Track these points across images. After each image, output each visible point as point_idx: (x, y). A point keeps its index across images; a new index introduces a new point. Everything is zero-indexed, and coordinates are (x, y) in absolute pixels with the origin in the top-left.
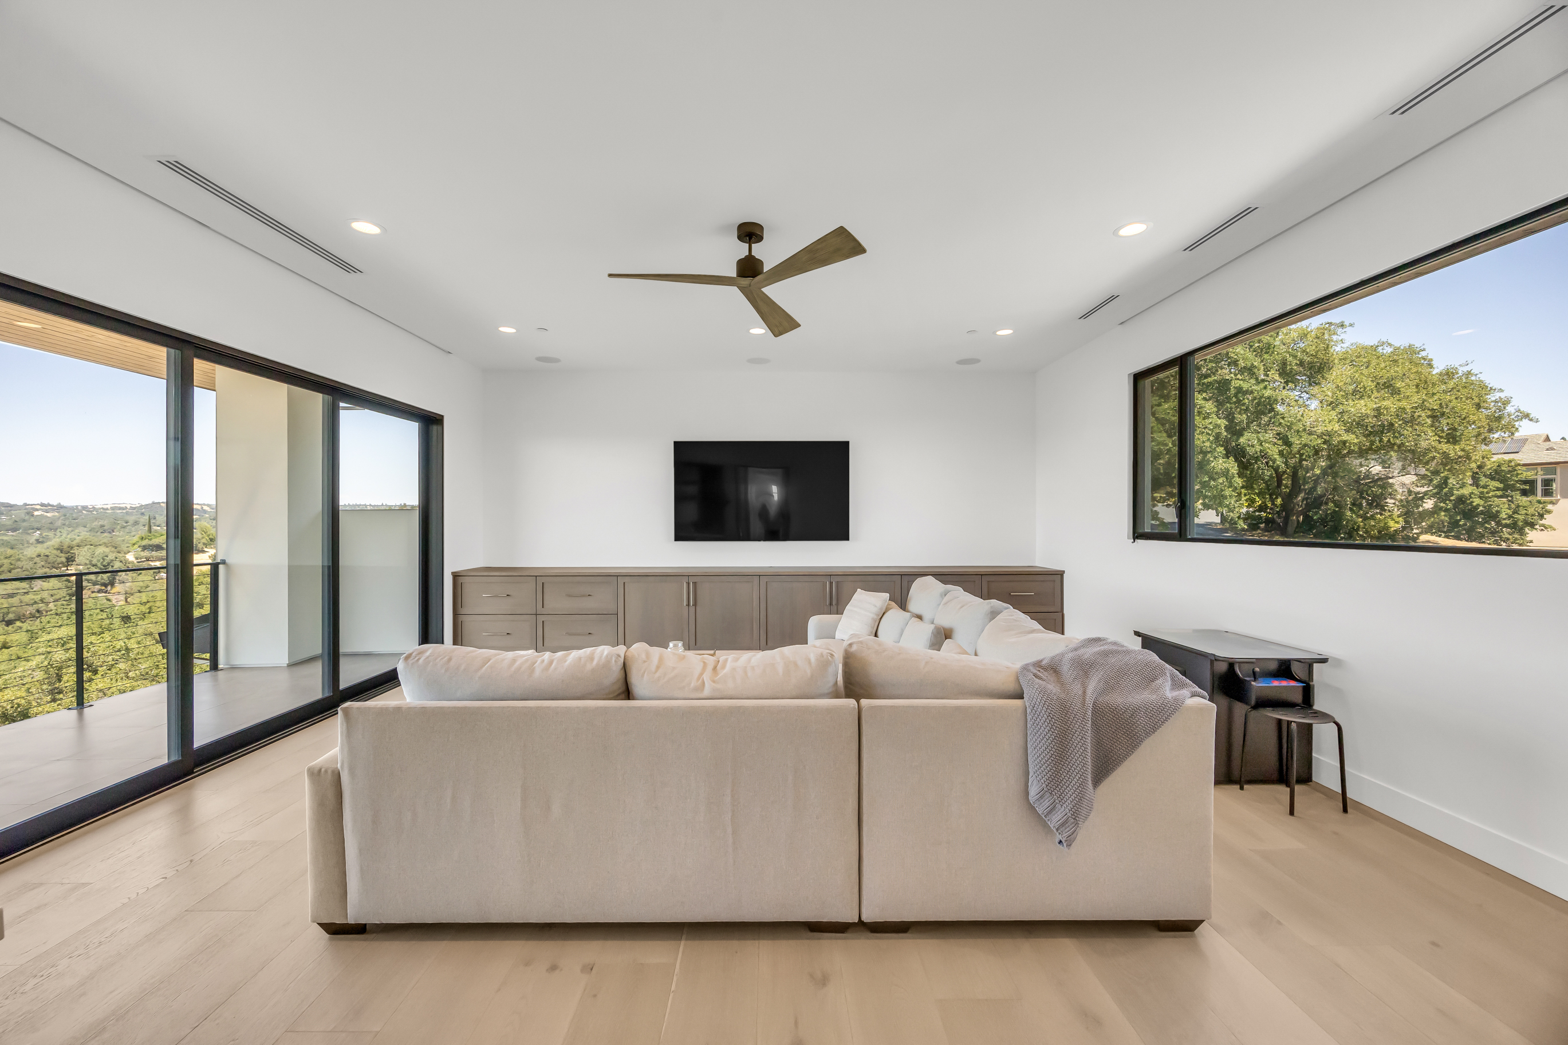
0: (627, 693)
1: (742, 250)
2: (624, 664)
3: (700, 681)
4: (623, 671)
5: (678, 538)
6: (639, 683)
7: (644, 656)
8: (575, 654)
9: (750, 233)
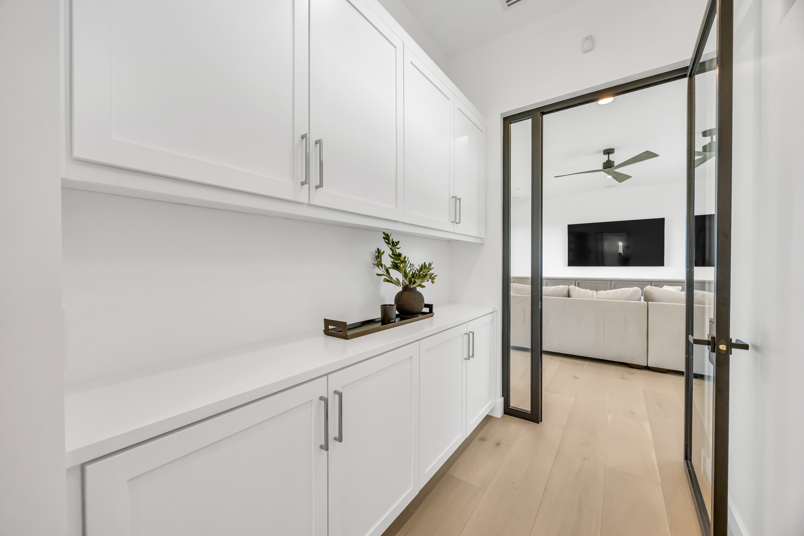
0: (569, 296)
1: (605, 158)
2: (568, 291)
3: (592, 294)
4: (568, 292)
5: (569, 265)
6: (572, 293)
7: (574, 288)
8: (553, 287)
9: (608, 152)
